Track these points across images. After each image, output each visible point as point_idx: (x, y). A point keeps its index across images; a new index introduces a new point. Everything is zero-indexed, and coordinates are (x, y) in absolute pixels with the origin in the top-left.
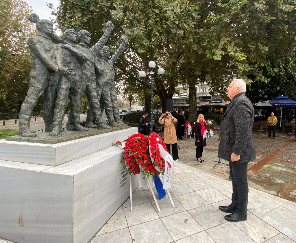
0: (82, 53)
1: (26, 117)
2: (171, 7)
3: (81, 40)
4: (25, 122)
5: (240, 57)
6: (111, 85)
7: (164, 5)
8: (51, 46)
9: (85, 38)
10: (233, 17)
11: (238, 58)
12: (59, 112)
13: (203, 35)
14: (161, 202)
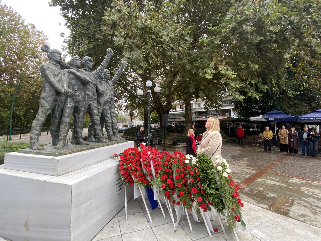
0: (85, 76)
1: (36, 133)
2: (166, 32)
3: (84, 65)
4: (34, 137)
5: (231, 75)
6: (111, 103)
7: (160, 31)
8: (59, 71)
9: (88, 63)
10: (224, 38)
11: (229, 76)
12: (64, 128)
13: (196, 56)
14: (153, 212)
